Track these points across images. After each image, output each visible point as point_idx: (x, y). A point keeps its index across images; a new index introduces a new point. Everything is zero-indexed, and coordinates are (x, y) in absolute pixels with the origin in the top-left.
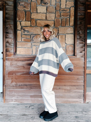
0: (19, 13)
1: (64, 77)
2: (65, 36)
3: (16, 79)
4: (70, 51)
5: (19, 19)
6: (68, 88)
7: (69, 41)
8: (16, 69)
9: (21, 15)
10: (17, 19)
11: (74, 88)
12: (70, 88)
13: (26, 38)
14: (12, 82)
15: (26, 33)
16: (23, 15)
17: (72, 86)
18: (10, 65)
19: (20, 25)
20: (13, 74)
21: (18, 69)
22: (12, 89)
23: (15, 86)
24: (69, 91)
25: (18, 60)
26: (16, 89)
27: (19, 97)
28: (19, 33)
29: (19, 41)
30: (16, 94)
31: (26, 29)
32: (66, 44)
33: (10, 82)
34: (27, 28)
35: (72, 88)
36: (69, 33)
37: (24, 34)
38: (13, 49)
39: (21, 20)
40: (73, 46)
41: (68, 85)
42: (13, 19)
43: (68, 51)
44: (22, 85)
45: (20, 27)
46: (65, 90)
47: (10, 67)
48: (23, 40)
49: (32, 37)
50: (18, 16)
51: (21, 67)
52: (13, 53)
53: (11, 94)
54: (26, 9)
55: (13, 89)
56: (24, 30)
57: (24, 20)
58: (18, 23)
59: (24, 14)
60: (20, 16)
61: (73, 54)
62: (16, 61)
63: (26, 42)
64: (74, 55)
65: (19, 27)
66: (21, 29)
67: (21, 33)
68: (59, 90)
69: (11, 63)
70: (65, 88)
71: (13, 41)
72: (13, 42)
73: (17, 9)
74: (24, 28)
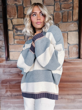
0: (9, 9)
1: (67, 84)
2: (67, 34)
3: (11, 89)
4: (73, 53)
5: (10, 17)
6: (72, 97)
7: (73, 40)
8: (10, 77)
9: (11, 11)
10: (8, 16)
11: (79, 97)
12: (74, 97)
13: (19, 39)
14: (7, 92)
15: (19, 33)
16: (14, 11)
17: (76, 94)
18: (3, 73)
19: (11, 24)
20: (6, 83)
21: (12, 77)
22: (6, 99)
23: (10, 96)
24: (73, 101)
25: (11, 66)
26: (12, 100)
27: (15, 108)
28: (11, 33)
29: (11, 44)
30: (12, 105)
31: (19, 29)
32: (68, 45)
33: (5, 92)
34: (20, 27)
35: (77, 97)
36: (73, 30)
37: (17, 34)
38: (4, 54)
39: (12, 18)
40: (77, 46)
41: (71, 94)
42: (2, 17)
43: (71, 53)
44: (17, 95)
45: (12, 26)
46: (68, 99)
47: (3, 75)
48: (15, 43)
49: (26, 39)
50: (8, 13)
51: (15, 75)
52: (5, 58)
53: (6, 105)
54: (17, 3)
55: (9, 99)
56: (16, 29)
57: (16, 17)
58: (9, 21)
59: (15, 9)
60: (10, 13)
61: (77, 56)
62: (9, 67)
63: (20, 45)
64: (79, 57)
65: (10, 27)
66: (13, 28)
67: (13, 34)
68: (62, 100)
69: (3, 70)
70: (68, 98)
71: (4, 43)
72: (4, 46)
73: (6, 4)
74: (16, 27)
